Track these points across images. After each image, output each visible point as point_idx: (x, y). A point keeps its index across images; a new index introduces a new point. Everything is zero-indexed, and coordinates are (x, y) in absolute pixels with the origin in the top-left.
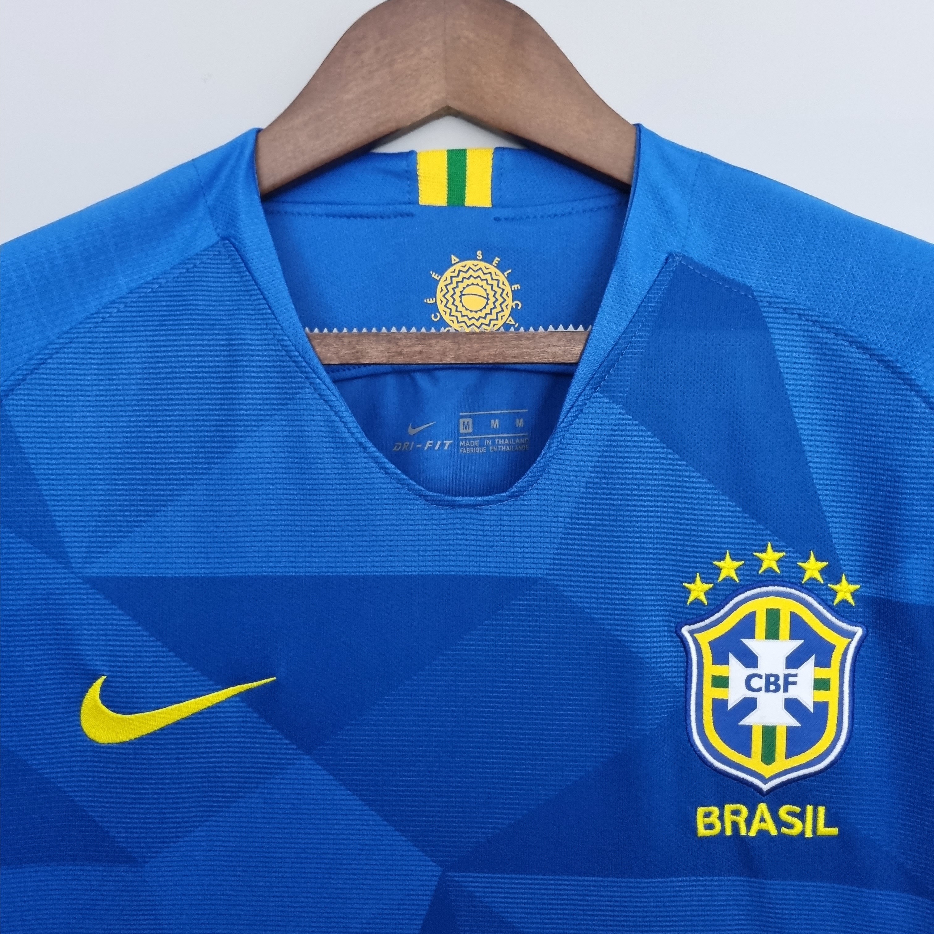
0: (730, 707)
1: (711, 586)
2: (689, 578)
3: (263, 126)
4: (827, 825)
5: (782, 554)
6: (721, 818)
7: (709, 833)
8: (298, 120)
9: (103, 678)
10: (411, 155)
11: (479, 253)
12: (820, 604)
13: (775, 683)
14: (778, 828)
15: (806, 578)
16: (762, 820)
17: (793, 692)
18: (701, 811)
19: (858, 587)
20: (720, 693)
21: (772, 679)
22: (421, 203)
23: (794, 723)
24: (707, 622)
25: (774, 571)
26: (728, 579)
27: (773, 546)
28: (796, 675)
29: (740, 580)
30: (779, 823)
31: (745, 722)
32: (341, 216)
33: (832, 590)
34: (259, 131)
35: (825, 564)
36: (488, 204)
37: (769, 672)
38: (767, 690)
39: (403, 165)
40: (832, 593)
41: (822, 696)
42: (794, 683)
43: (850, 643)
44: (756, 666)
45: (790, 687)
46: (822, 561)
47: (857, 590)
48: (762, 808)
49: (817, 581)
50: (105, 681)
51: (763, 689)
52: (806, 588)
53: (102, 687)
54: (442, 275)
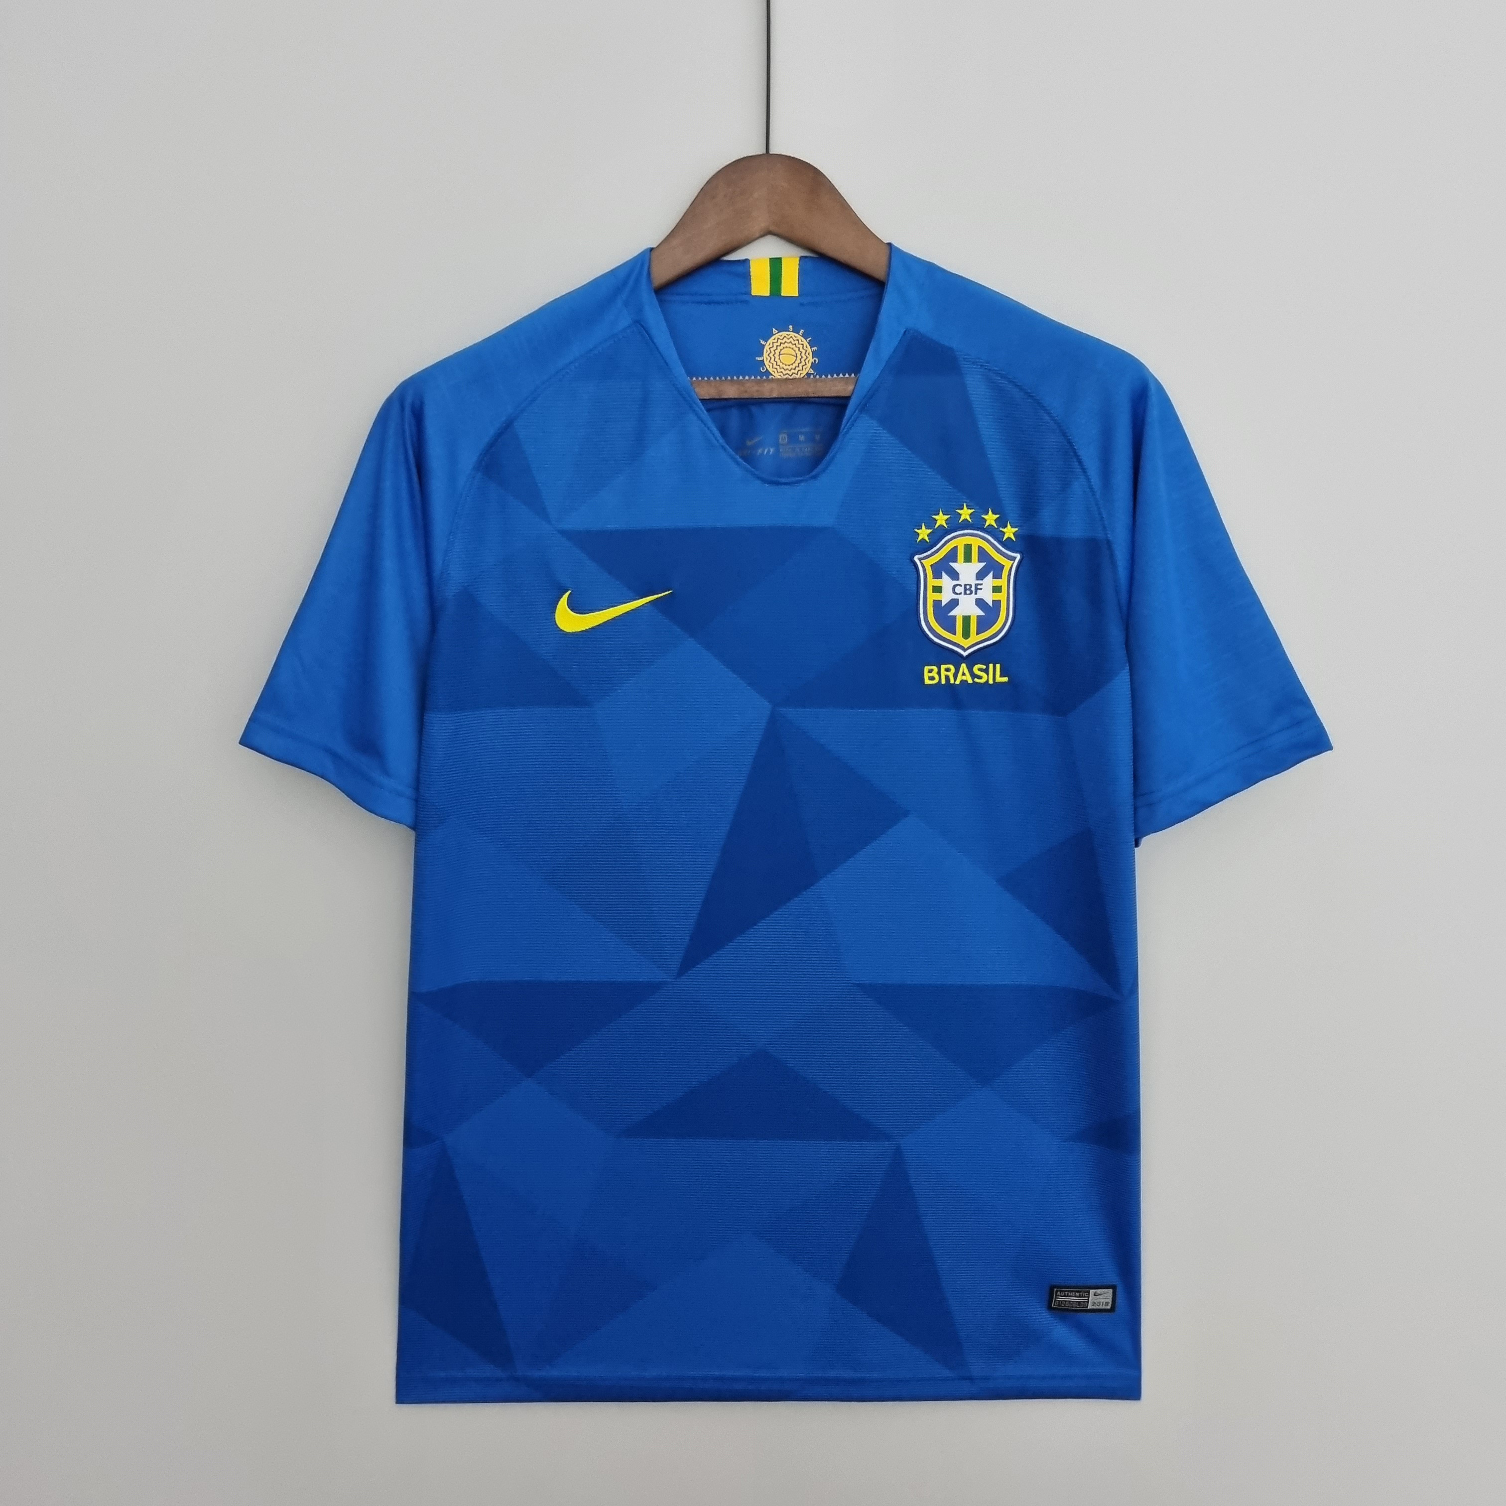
0: (943, 604)
1: (931, 531)
2: (918, 526)
3: (654, 246)
4: (1001, 676)
5: (972, 511)
6: (939, 673)
7: (931, 682)
8: (675, 242)
9: (570, 592)
10: (745, 262)
11: (791, 327)
12: (995, 540)
13: (970, 589)
14: (973, 679)
15: (987, 524)
16: (964, 674)
17: (980, 594)
18: (927, 669)
19: (1017, 529)
20: (937, 597)
21: (968, 587)
22: (753, 293)
23: (981, 613)
24: (929, 553)
25: (968, 521)
26: (941, 526)
27: (967, 506)
28: (981, 584)
29: (948, 527)
30: (973, 676)
31: (952, 613)
32: (701, 303)
33: (1002, 531)
34: (652, 249)
35: (998, 516)
36: (796, 294)
37: (967, 583)
38: (965, 594)
39: (740, 269)
40: (1002, 534)
41: (997, 597)
42: (981, 589)
43: (1013, 563)
44: (958, 579)
45: (979, 591)
46: (996, 514)
47: (1016, 531)
48: (964, 666)
49: (994, 526)
50: (570, 593)
51: (963, 593)
52: (987, 531)
53: (568, 598)
54: (766, 341)
